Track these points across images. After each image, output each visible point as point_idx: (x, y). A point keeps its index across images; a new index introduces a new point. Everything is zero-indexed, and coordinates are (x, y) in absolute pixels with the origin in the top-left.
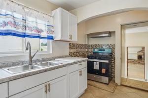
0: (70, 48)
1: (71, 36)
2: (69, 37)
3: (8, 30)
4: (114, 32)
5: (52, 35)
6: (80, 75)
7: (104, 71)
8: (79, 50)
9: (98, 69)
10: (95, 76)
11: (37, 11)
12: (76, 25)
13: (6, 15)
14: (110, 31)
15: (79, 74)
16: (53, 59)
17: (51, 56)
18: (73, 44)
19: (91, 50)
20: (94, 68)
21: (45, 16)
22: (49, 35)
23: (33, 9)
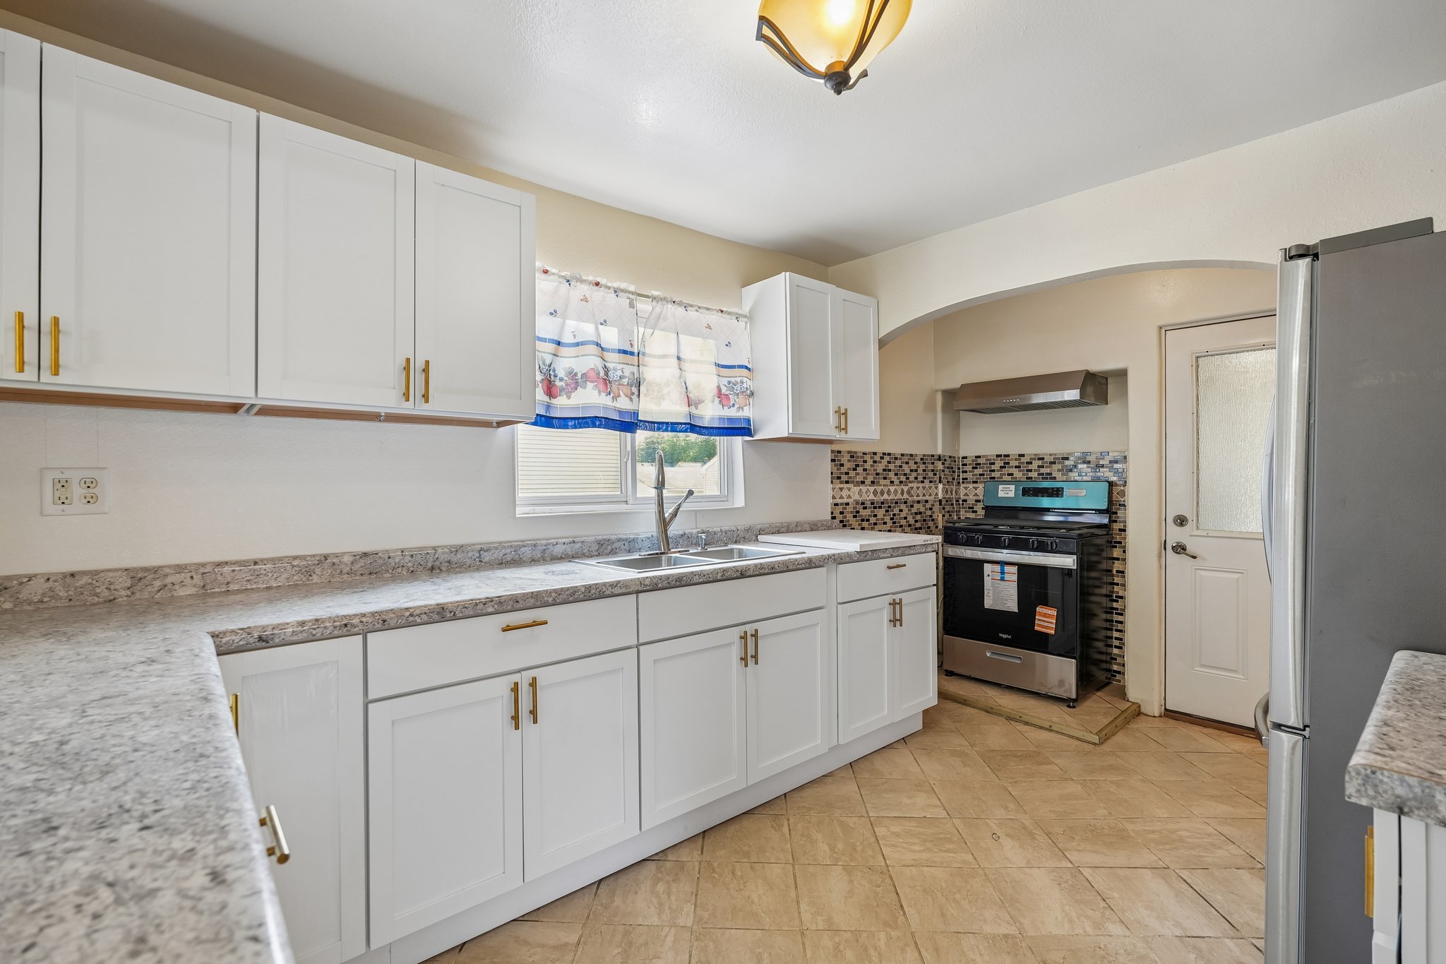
0: (836, 478)
1: (842, 414)
2: (832, 419)
3: (585, 408)
4: (1122, 374)
5: (747, 413)
6: (896, 621)
7: (1046, 620)
8: (893, 492)
9: (1012, 606)
10: (989, 651)
11: (680, 304)
12: (873, 348)
13: (577, 344)
14: (1095, 367)
15: (886, 614)
16: (752, 534)
17: (741, 523)
18: (853, 455)
19: (972, 492)
20: (989, 603)
21: (713, 318)
22: (732, 413)
23: (664, 299)
